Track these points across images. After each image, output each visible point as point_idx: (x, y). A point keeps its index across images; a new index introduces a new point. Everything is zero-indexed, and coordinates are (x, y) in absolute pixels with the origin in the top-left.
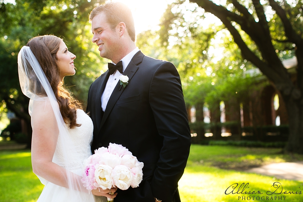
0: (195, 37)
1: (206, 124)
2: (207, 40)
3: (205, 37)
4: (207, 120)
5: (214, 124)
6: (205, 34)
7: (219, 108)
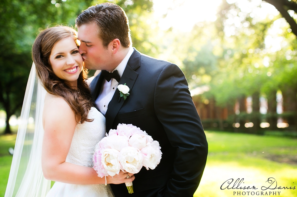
0: (252, 26)
1: (262, 115)
2: (264, 30)
3: (261, 27)
4: (264, 110)
5: (270, 114)
6: (262, 24)
7: (275, 98)
